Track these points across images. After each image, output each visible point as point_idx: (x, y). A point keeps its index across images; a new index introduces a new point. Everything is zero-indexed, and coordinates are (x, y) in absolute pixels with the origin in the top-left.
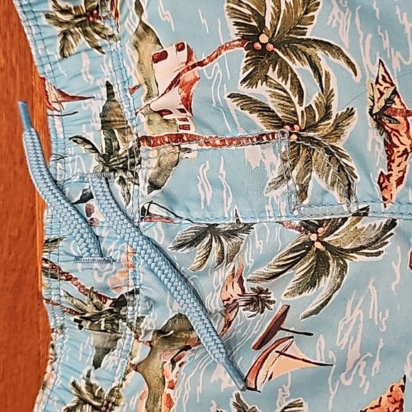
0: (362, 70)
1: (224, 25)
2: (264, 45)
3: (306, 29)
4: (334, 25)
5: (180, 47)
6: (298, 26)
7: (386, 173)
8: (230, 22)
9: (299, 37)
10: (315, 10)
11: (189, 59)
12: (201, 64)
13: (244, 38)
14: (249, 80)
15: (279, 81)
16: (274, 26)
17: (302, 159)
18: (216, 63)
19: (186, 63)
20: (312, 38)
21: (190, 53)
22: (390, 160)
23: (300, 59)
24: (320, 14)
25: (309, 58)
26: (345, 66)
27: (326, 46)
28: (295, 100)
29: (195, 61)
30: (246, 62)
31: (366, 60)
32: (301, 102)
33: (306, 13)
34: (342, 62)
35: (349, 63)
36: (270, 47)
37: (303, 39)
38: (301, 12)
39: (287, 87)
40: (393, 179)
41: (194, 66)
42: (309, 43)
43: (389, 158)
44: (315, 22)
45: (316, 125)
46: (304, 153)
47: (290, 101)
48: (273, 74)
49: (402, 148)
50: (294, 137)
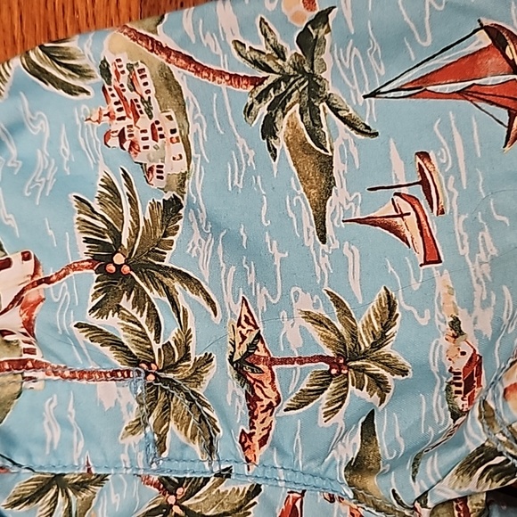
0: (223, 309)
1: (73, 241)
2: (119, 267)
3: (165, 254)
4: (194, 254)
5: (26, 257)
6: (157, 248)
7: (248, 432)
8: (80, 237)
9: (157, 263)
10: (174, 234)
11: (36, 272)
12: (48, 280)
13: (95, 259)
14: (99, 309)
15: (133, 312)
16: (131, 245)
17: (160, 404)
18: (63, 283)
19: (33, 277)
20: (170, 265)
21: (37, 265)
22: (253, 416)
23: (157, 289)
24: (179, 240)
25: (167, 289)
26: (204, 303)
27: (185, 278)
28: (151, 336)
29: (42, 276)
30: (95, 288)
31: (228, 298)
32: (157, 339)
33: (165, 236)
34: (201, 299)
35: (209, 300)
36: (126, 269)
37: (160, 266)
38: (159, 234)
39: (143, 320)
40: (256, 439)
41: (40, 282)
42: (167, 271)
43: (251, 413)
44: (174, 247)
45: (176, 365)
46: (162, 398)
47: (146, 338)
48: (126, 303)
49: (266, 402)
50: (151, 378)
